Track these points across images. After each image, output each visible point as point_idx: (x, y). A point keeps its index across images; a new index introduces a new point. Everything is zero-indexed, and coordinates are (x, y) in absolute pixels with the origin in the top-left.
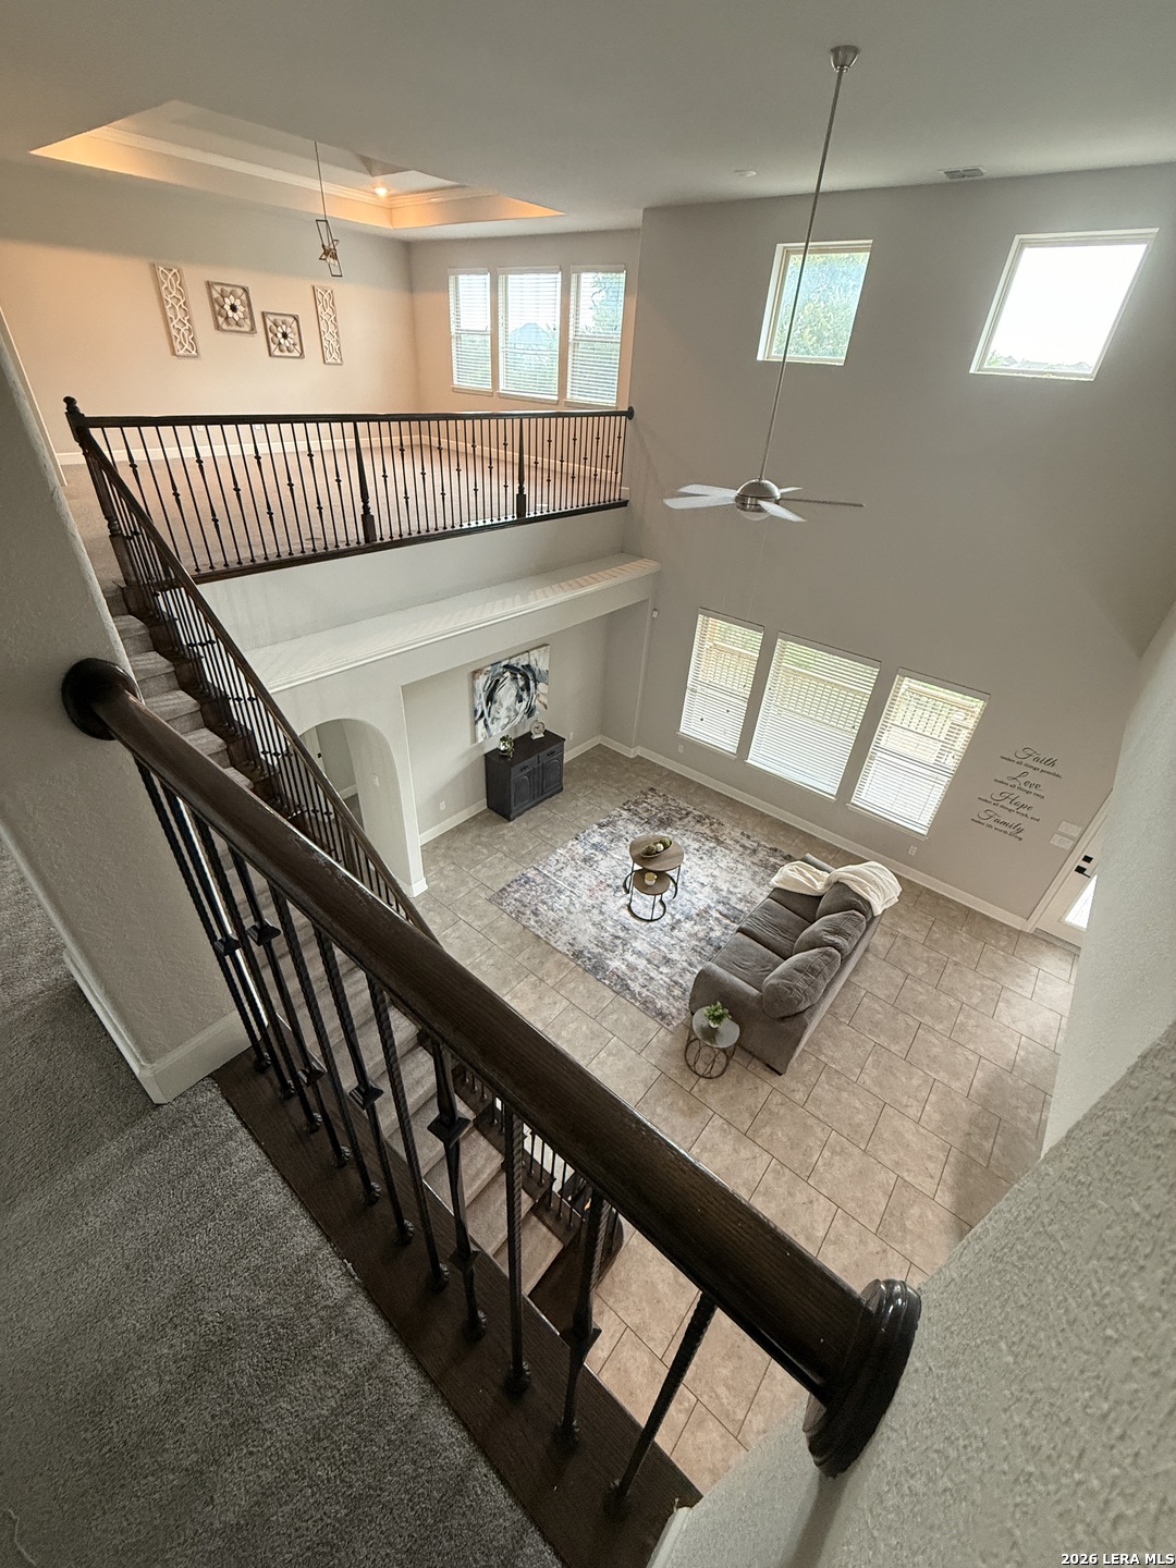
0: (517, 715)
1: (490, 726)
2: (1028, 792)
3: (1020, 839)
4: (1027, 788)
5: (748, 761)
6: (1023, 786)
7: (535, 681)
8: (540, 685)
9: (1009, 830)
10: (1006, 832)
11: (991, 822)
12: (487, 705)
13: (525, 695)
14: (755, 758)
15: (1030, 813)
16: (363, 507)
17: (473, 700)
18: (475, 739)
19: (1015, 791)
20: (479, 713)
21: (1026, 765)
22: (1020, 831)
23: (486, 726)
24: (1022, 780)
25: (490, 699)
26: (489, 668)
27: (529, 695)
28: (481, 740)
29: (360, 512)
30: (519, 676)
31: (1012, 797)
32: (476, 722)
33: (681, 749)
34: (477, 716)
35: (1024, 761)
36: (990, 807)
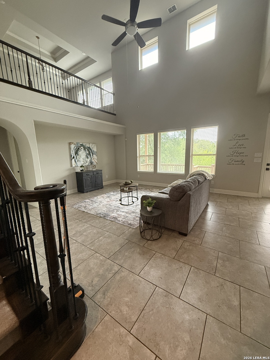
0: (87, 162)
1: (77, 162)
2: (240, 148)
3: (244, 164)
4: (240, 147)
5: (158, 172)
6: (238, 147)
7: (92, 153)
8: (94, 155)
9: (240, 163)
10: (239, 164)
11: (233, 162)
12: (75, 155)
13: (89, 157)
14: (159, 171)
15: (244, 155)
16: (29, 78)
17: (70, 152)
18: (71, 166)
19: (236, 149)
20: (72, 157)
21: (237, 140)
22: (243, 162)
23: (75, 162)
24: (237, 145)
25: (76, 153)
26: (76, 143)
27: (90, 157)
28: (74, 166)
29: (27, 79)
30: (86, 149)
31: (236, 151)
32: (72, 160)
33: (139, 176)
34: (71, 158)
35: (236, 139)
36: (232, 158)
